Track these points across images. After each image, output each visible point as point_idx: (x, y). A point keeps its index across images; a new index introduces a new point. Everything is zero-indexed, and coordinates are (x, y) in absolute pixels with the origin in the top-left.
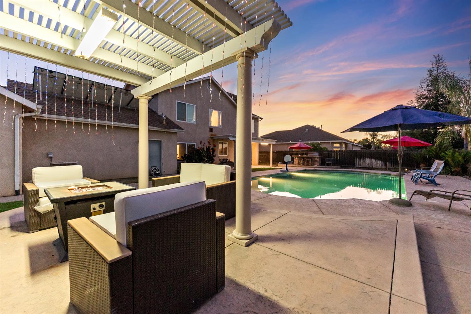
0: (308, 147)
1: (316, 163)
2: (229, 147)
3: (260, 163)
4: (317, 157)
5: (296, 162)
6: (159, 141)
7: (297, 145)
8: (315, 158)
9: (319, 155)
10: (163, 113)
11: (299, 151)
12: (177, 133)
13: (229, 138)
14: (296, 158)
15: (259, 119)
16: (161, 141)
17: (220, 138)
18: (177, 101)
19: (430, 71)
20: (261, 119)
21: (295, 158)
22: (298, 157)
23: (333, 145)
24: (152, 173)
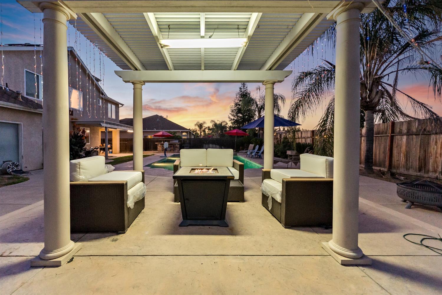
0: (170, 135)
1: (177, 149)
2: (91, 134)
3: (121, 151)
4: (178, 144)
5: (159, 149)
6: (16, 124)
7: (160, 133)
8: (176, 144)
9: (179, 142)
10: (7, 84)
11: (162, 139)
12: (41, 114)
13: (101, 124)
14: (160, 145)
15: (120, 106)
16: (18, 124)
17: (82, 123)
18: (25, 70)
19: (240, 88)
20: (122, 106)
21: (158, 145)
22: (161, 144)
23: (182, 134)
24: (8, 170)
